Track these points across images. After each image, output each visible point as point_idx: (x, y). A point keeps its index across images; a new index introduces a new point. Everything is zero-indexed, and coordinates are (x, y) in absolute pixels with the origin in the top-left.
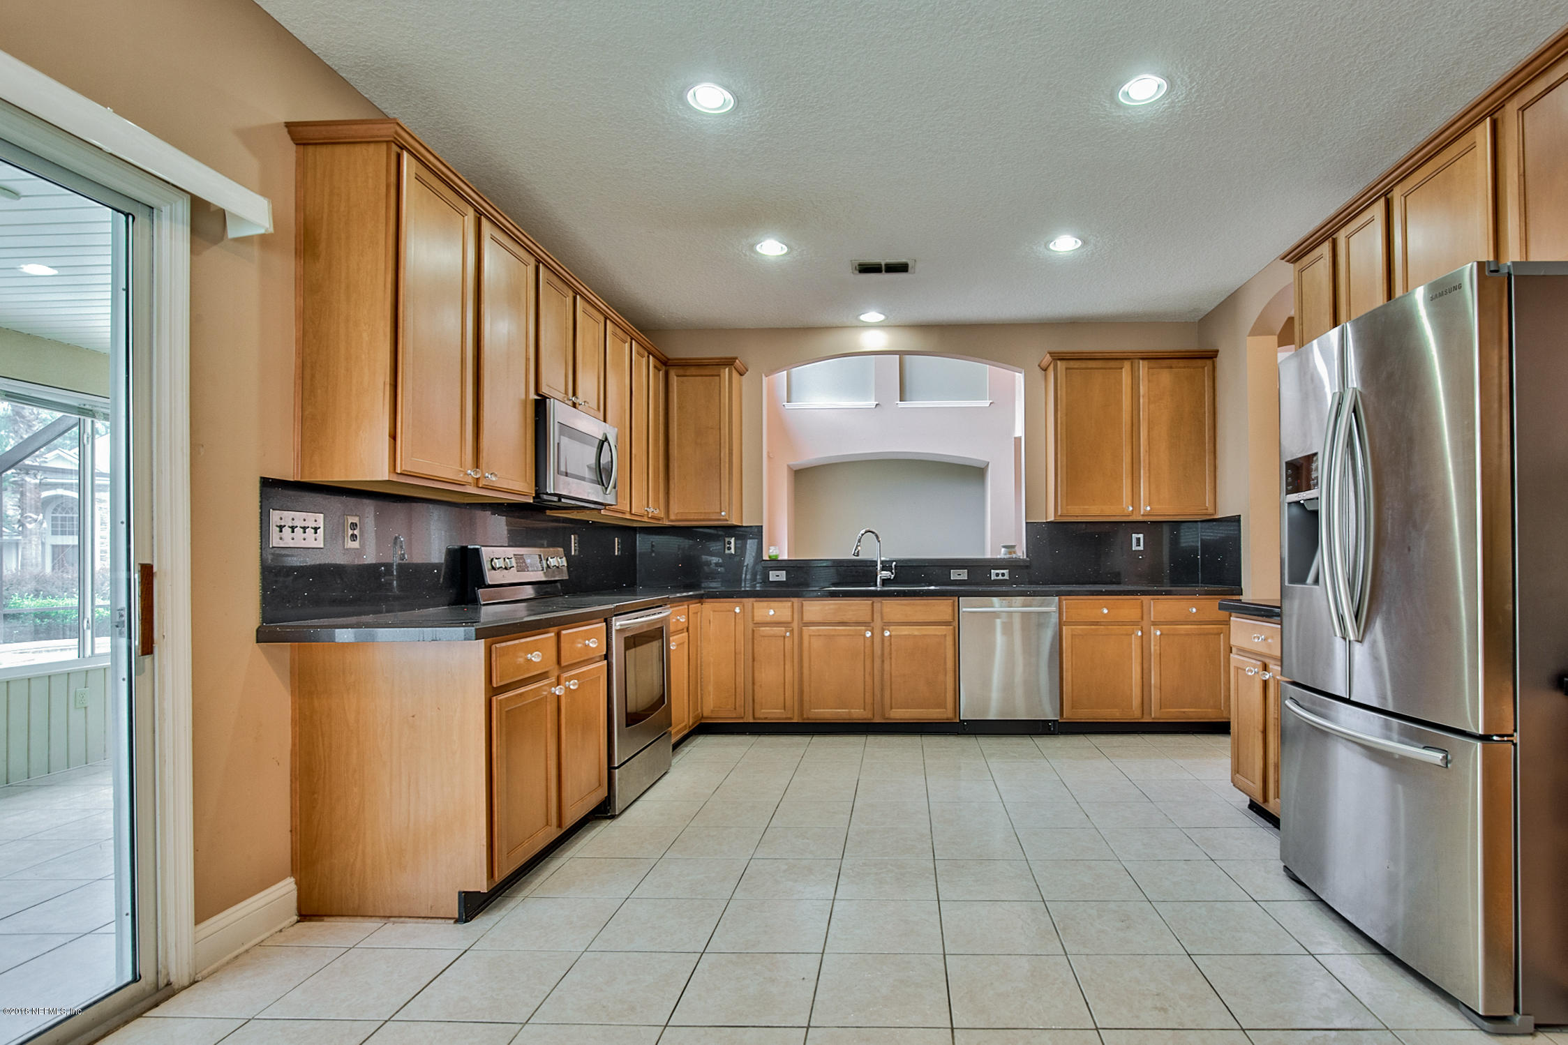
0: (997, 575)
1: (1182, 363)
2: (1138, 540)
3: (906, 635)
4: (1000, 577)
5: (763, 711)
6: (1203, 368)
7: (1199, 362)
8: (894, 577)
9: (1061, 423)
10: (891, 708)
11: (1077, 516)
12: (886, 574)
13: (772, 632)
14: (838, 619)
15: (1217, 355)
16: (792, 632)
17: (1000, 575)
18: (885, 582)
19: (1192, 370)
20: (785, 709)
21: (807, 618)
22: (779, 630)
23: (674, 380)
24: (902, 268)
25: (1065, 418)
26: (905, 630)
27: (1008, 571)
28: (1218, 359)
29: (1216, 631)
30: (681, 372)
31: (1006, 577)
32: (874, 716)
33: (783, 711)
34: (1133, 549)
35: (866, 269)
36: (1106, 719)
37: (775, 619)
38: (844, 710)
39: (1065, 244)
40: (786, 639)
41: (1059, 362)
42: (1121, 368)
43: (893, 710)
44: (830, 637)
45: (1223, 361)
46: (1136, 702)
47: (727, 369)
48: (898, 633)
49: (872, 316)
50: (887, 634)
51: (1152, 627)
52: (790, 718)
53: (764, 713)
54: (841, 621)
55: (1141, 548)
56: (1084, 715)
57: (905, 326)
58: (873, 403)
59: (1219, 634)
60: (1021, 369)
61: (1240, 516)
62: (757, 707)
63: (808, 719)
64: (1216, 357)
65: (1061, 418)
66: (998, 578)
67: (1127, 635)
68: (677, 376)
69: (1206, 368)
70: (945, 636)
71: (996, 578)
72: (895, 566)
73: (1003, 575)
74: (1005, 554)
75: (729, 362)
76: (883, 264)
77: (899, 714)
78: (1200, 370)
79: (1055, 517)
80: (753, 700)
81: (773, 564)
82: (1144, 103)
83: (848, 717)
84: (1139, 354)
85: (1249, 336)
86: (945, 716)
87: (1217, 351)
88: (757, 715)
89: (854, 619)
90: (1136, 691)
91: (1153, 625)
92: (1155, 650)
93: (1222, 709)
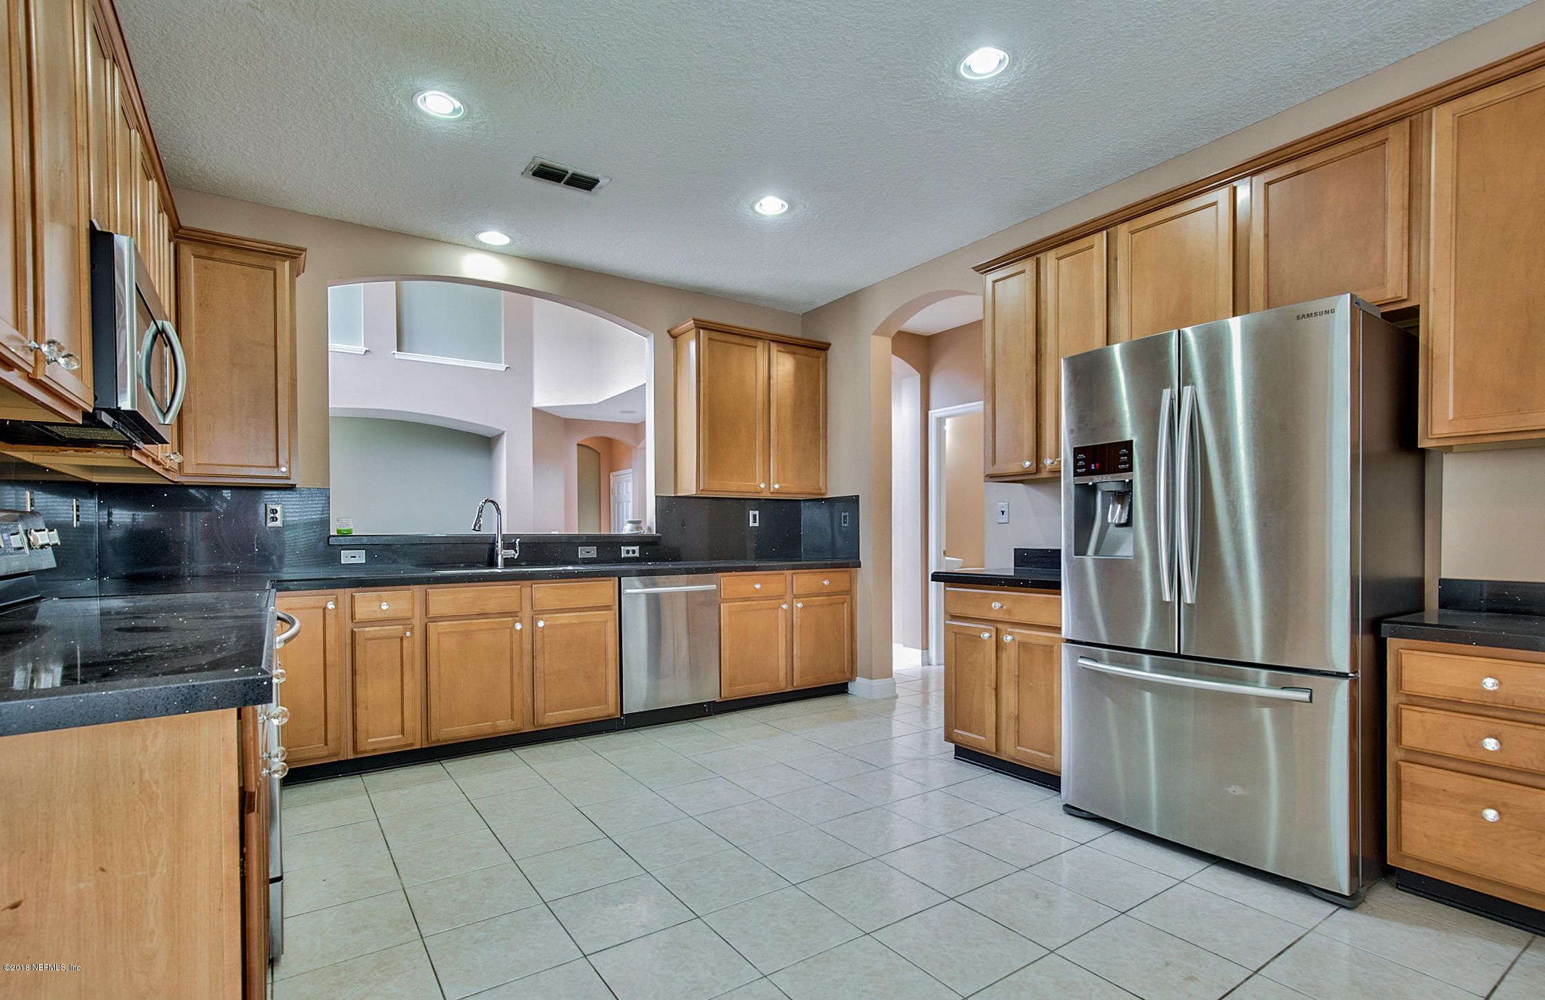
0: (628, 552)
1: (803, 350)
2: (755, 516)
3: (561, 624)
4: (631, 555)
5: (370, 740)
6: (819, 358)
7: (816, 352)
8: (518, 556)
9: (704, 395)
10: (545, 713)
11: (716, 491)
12: (511, 553)
13: (384, 633)
14: (477, 610)
15: (829, 348)
16: (412, 630)
17: (631, 552)
18: (508, 562)
19: (810, 358)
20: (403, 734)
21: (434, 611)
22: (396, 629)
23: (190, 263)
24: (586, 183)
25: (707, 389)
26: (562, 618)
27: (638, 547)
28: (829, 352)
29: (841, 601)
30: (203, 251)
31: (637, 554)
32: (524, 726)
33: (401, 736)
34: (751, 525)
35: (546, 173)
36: (756, 694)
37: (392, 615)
38: (486, 724)
39: (771, 206)
40: (405, 641)
41: (701, 331)
42: (756, 347)
43: (547, 714)
44: (467, 634)
45: (836, 355)
46: (782, 674)
47: (287, 263)
48: (553, 623)
49: (495, 237)
50: (541, 624)
51: (794, 600)
52: (412, 744)
53: (373, 743)
54: (481, 612)
55: (757, 524)
56: (740, 691)
57: (525, 258)
58: (361, 349)
59: (843, 603)
60: (649, 332)
61: (858, 496)
62: (360, 736)
63: (438, 741)
64: (827, 350)
65: (704, 389)
66: (629, 555)
67: (774, 609)
68: (195, 256)
69: (821, 359)
70: (605, 622)
71: (627, 555)
72: (519, 543)
73: (634, 552)
74: (632, 530)
75: (293, 255)
76: (570, 172)
77: (554, 718)
78: (817, 359)
79: (697, 491)
80: (355, 729)
81: (347, 541)
82: (987, 77)
83: (491, 731)
84: (771, 336)
85: (874, 334)
86: (606, 713)
87: (830, 344)
88: (361, 747)
89: (498, 610)
90: (782, 662)
91: (795, 598)
92: (797, 622)
93: (846, 671)
